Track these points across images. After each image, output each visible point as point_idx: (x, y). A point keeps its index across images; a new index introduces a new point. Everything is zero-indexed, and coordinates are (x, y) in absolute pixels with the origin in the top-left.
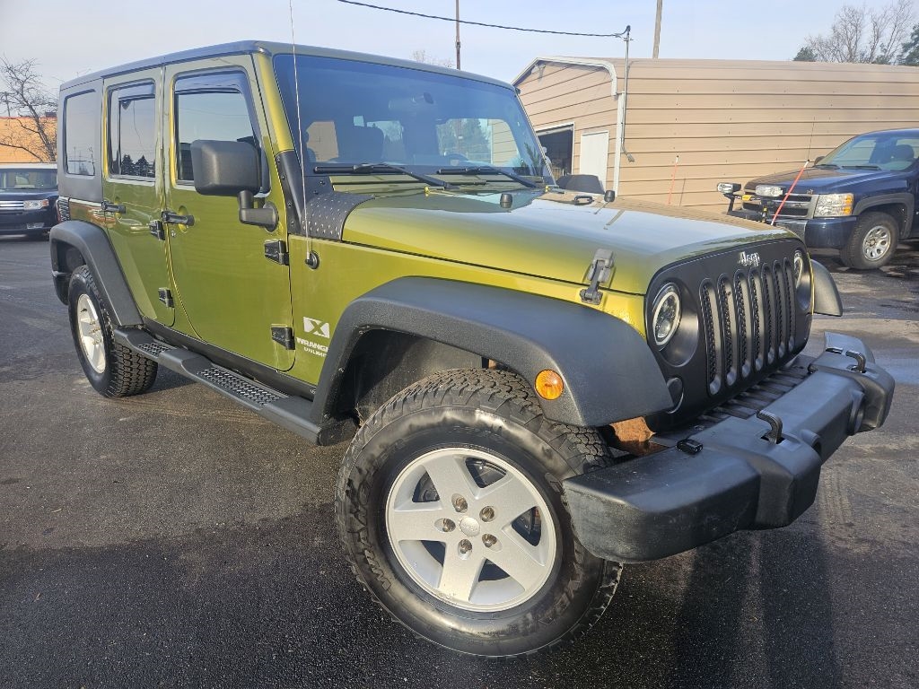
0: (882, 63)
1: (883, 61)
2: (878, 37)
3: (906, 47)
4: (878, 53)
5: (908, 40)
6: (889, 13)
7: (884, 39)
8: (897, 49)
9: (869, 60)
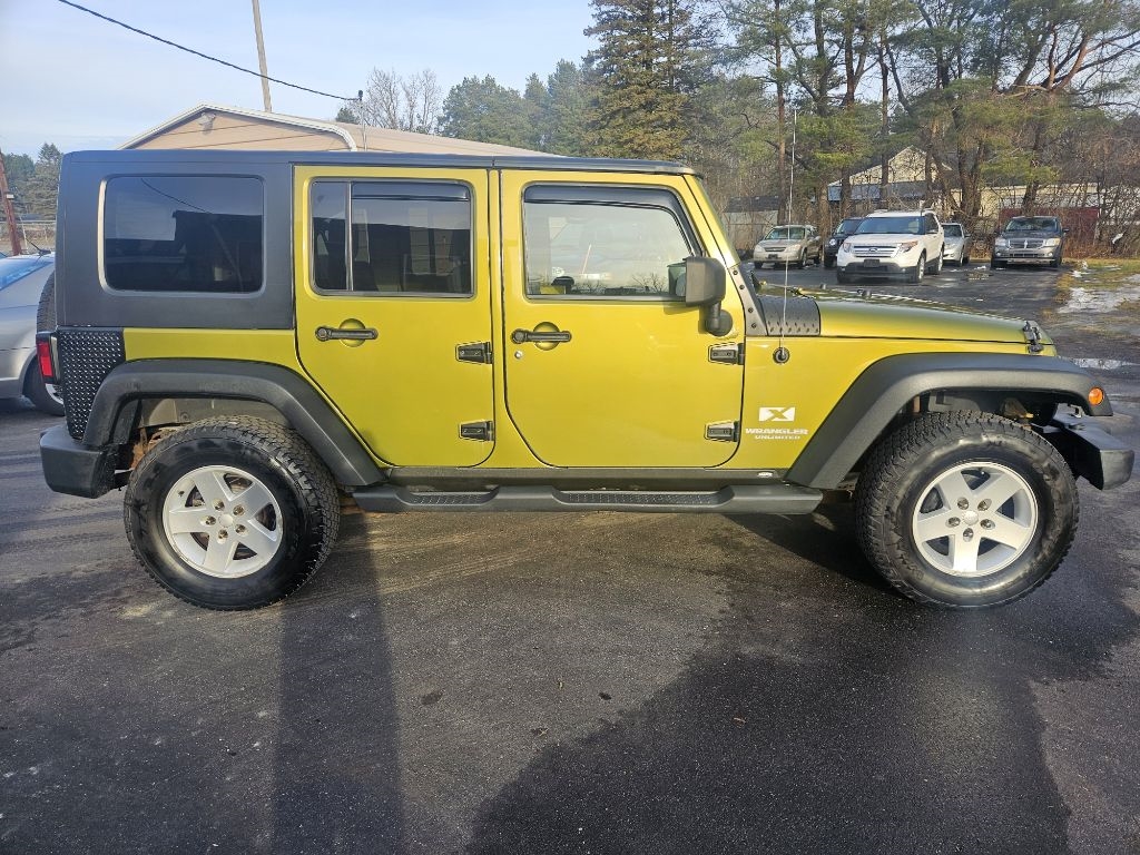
0: (423, 132)
1: (422, 131)
2: (412, 107)
3: (441, 120)
4: (416, 123)
5: (441, 113)
6: (417, 83)
7: (419, 110)
8: (432, 121)
9: (410, 129)
